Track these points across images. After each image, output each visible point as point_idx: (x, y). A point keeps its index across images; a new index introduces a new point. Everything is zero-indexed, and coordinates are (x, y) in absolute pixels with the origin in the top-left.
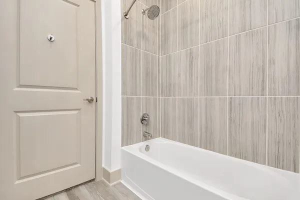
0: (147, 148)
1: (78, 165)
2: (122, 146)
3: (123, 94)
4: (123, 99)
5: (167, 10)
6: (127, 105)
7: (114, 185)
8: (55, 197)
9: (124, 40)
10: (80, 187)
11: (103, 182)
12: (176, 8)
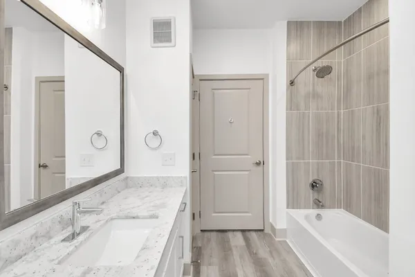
0: (319, 217)
1: (250, 214)
2: (288, 208)
3: (287, 159)
4: (287, 164)
5: (350, 55)
6: (292, 171)
7: (279, 241)
8: (235, 233)
9: (289, 108)
10: (252, 232)
11: (270, 235)
12: (360, 53)
